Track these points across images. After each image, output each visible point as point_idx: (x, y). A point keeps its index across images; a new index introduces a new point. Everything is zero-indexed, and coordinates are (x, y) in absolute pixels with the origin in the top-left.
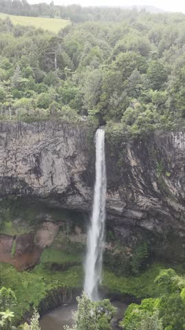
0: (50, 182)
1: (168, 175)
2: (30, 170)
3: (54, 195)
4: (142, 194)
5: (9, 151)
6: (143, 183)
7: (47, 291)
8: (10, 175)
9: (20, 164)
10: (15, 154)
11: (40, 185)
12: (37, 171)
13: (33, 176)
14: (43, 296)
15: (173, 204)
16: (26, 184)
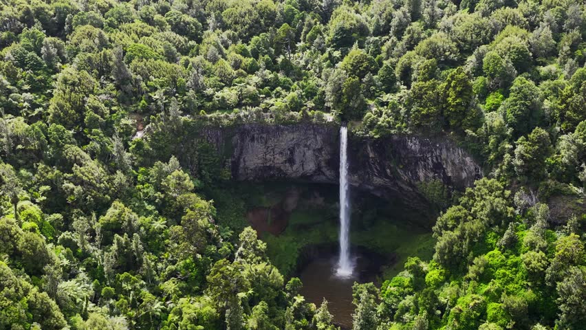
0: (301, 168)
1: (401, 167)
2: (286, 161)
3: (304, 176)
4: (376, 176)
5: (269, 147)
6: (378, 168)
7: (299, 250)
8: (268, 165)
9: (277, 156)
10: (273, 149)
11: (293, 171)
12: (291, 161)
13: (287, 164)
14: (297, 256)
15: (403, 186)
16: (281, 170)
